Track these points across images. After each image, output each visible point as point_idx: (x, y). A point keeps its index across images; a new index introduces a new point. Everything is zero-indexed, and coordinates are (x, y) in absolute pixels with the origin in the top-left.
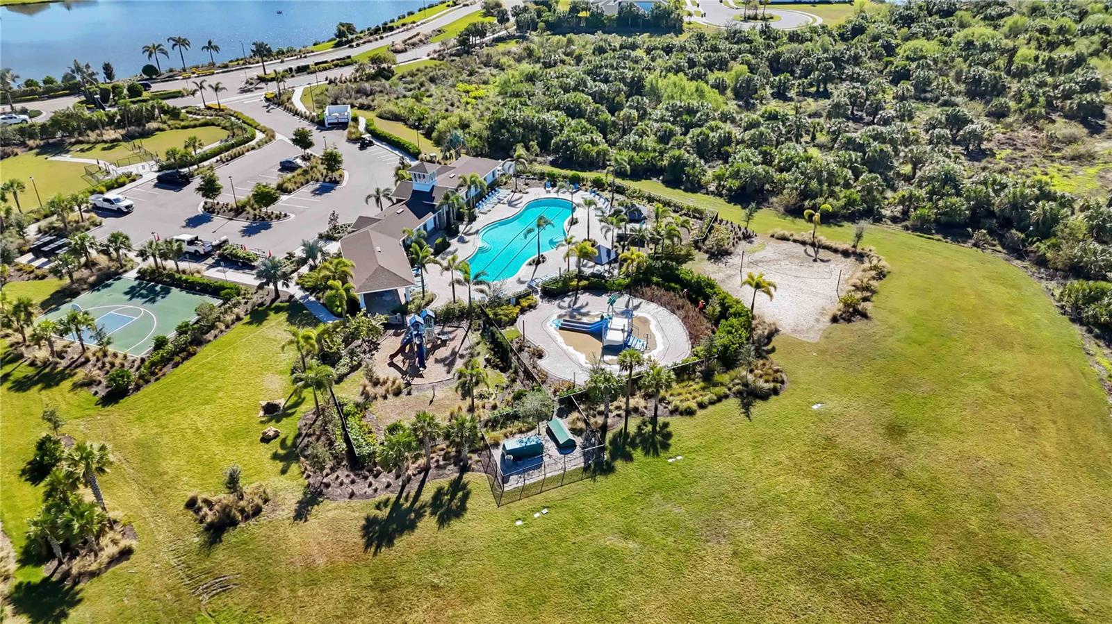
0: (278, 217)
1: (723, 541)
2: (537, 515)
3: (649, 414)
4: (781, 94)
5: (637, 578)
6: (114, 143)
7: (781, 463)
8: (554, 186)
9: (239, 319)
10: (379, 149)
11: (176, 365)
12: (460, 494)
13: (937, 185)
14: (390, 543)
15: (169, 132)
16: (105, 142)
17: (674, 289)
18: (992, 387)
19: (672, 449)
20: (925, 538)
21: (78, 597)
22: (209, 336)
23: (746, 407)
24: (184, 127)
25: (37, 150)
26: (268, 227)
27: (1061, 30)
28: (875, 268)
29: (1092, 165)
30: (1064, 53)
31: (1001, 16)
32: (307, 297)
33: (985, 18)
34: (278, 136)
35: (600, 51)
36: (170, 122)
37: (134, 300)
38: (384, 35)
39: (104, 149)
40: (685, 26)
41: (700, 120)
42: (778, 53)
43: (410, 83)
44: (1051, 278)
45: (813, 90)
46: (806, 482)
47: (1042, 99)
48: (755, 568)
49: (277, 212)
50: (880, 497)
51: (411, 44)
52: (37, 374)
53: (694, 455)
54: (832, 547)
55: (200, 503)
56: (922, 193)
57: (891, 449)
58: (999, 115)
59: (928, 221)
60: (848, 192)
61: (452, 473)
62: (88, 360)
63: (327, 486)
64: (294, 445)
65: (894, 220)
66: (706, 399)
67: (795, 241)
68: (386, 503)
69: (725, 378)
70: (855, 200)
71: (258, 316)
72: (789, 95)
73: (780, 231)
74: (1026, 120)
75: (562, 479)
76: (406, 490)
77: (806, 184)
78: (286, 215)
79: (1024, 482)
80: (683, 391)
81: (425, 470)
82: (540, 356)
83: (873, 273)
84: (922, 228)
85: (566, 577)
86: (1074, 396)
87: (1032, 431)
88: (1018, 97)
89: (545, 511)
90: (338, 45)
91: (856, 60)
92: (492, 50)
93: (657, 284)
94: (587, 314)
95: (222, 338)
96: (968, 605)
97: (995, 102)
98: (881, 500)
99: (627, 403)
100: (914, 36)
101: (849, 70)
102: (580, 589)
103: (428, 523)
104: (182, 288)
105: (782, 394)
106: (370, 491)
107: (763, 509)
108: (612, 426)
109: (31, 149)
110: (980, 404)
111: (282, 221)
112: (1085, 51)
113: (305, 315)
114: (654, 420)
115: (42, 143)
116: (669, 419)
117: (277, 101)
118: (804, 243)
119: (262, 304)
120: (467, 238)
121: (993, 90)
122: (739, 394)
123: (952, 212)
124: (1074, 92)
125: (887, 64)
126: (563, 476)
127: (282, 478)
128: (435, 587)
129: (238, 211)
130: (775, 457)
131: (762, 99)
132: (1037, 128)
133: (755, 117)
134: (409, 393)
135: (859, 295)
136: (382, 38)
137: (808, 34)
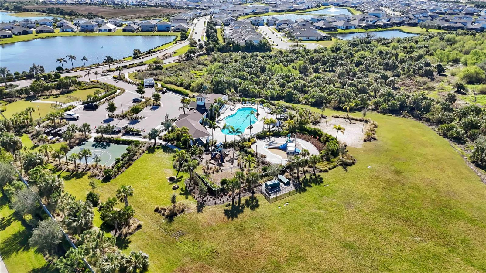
0: (141, 118)
1: (353, 208)
2: (285, 205)
3: (312, 172)
4: (316, 71)
5: (328, 220)
6: (57, 96)
7: (363, 184)
8: (245, 103)
9: (144, 152)
10: (169, 94)
11: (126, 168)
12: (255, 201)
13: (386, 97)
14: (236, 217)
15: (78, 91)
16: (54, 95)
17: (306, 134)
18: (425, 158)
19: (324, 183)
20: (419, 202)
21: (129, 240)
22: (135, 157)
23: (345, 169)
24: (85, 89)
25: (25, 99)
26: (139, 122)
27: (411, 47)
28: (373, 124)
29: (435, 91)
30: (414, 54)
31: (388, 43)
32: (167, 144)
33: (383, 44)
34: (126, 91)
35: (244, 58)
36: (78, 87)
37: (97, 148)
38: (152, 54)
39: (54, 98)
40: (272, 49)
41: (292, 80)
42: (312, 57)
43: (171, 71)
44: (433, 125)
45: (328, 69)
46: (374, 189)
47: (412, 70)
48: (367, 214)
49: (140, 117)
50: (400, 192)
51: (166, 57)
52: (71, 174)
53: (332, 184)
54: (390, 207)
55: (160, 209)
56: (382, 100)
57: (399, 178)
58: (398, 75)
59: (386, 110)
60: (355, 101)
61: (248, 195)
62: (90, 169)
63: (205, 201)
64: (186, 190)
65: (373, 110)
66: (331, 166)
67: (341, 118)
68: (229, 205)
69: (335, 160)
70: (358, 103)
71: (151, 150)
72: (320, 72)
73: (335, 115)
74: (407, 77)
75: (289, 194)
76: (235, 200)
77: (340, 99)
78: (144, 117)
79: (445, 184)
80: (322, 165)
81: (239, 194)
82: (265, 157)
83: (373, 126)
84: (384, 112)
85: (303, 222)
86: (452, 159)
87: (442, 169)
88: (403, 69)
89: (287, 204)
90: (134, 58)
91: (341, 58)
92: (199, 58)
93: (298, 132)
94: (276, 143)
95: (140, 158)
96: (439, 219)
97: (395, 71)
98: (401, 193)
99: (304, 170)
100: (359, 50)
101: (340, 62)
102: (310, 225)
103: (247, 210)
104: (115, 143)
105: (356, 164)
106: (221, 202)
107: (362, 198)
108: (301, 177)
109: (22, 98)
110: (422, 163)
111: (143, 119)
112: (422, 53)
113: (169, 149)
114: (314, 174)
115: (26, 96)
116: (319, 174)
117: (120, 78)
118: (344, 118)
119: (150, 147)
120: (220, 122)
121: (393, 68)
122: (341, 165)
123: (394, 106)
124: (422, 67)
125: (353, 60)
126: (289, 193)
127: (187, 200)
128: (259, 228)
129: (124, 117)
130: (361, 183)
131: (310, 73)
132: (412, 80)
133: (312, 78)
134: (222, 171)
135: (371, 133)
136: (152, 55)
137: (321, 50)
